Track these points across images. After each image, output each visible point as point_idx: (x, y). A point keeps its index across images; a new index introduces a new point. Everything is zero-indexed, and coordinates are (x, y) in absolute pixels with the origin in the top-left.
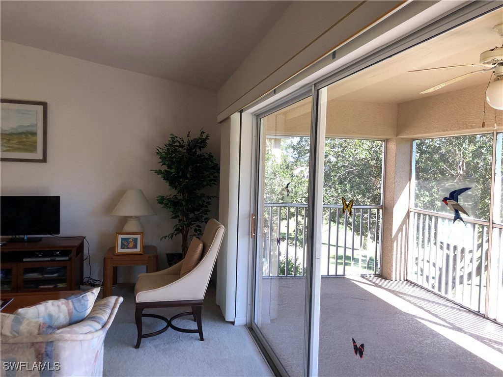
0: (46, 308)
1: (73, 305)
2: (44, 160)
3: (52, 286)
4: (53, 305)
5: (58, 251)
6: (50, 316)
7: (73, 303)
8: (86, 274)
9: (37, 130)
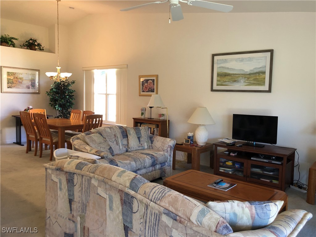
0: (232, 207)
1: (256, 210)
2: (270, 91)
3: (268, 181)
4: (238, 205)
5: (274, 156)
6: (235, 214)
7: (256, 208)
8: (296, 177)
9: (266, 70)
